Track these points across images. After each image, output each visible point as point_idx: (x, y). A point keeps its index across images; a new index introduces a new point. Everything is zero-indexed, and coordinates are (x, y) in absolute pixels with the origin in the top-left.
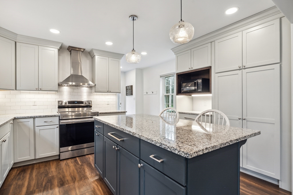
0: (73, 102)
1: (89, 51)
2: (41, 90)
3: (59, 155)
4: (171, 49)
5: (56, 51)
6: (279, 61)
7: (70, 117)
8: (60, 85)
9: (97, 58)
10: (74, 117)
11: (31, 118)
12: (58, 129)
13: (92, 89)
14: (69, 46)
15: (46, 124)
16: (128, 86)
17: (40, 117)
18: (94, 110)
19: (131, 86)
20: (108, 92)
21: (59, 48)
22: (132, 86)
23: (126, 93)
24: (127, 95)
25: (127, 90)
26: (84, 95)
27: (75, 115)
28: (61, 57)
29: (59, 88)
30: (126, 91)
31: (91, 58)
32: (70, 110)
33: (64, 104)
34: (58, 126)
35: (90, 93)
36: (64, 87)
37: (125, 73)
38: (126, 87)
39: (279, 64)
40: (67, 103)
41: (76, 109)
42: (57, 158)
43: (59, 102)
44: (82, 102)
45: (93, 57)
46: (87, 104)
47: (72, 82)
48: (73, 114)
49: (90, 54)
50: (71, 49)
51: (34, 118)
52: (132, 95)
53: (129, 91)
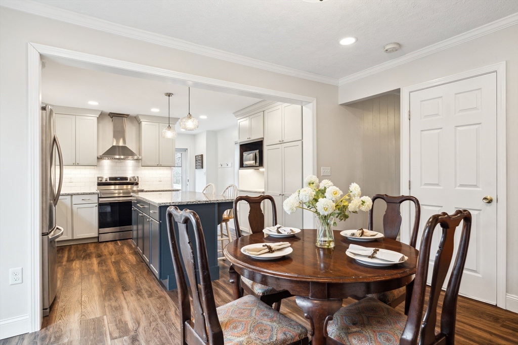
0: (115, 179)
1: (135, 116)
2: (78, 165)
3: (98, 237)
4: (233, 113)
5: (95, 119)
6: (301, 139)
7: (117, 195)
8: (99, 158)
9: (144, 124)
10: (121, 195)
11: (68, 195)
12: (97, 208)
13: (139, 162)
14: (110, 113)
15: (84, 202)
16: (198, 156)
17: (78, 194)
18: (140, 187)
19: (200, 155)
20: (158, 166)
21: (98, 116)
22: (202, 155)
23: (196, 166)
24: (196, 168)
25: (196, 161)
26: (129, 169)
27: (123, 193)
28: (101, 125)
29: (98, 161)
30: (196, 163)
31: (138, 124)
32: (117, 188)
33: (104, 181)
34: (97, 204)
35: (136, 168)
36: (105, 161)
37: (194, 136)
38: (196, 156)
39: (300, 142)
40: (108, 180)
41: (125, 187)
42: (96, 241)
43: (98, 178)
44: (126, 179)
45: (140, 123)
46: (132, 181)
47: (119, 155)
48: (121, 191)
49: (136, 120)
50: (113, 115)
51: (72, 195)
52: (202, 168)
53: (200, 161)
